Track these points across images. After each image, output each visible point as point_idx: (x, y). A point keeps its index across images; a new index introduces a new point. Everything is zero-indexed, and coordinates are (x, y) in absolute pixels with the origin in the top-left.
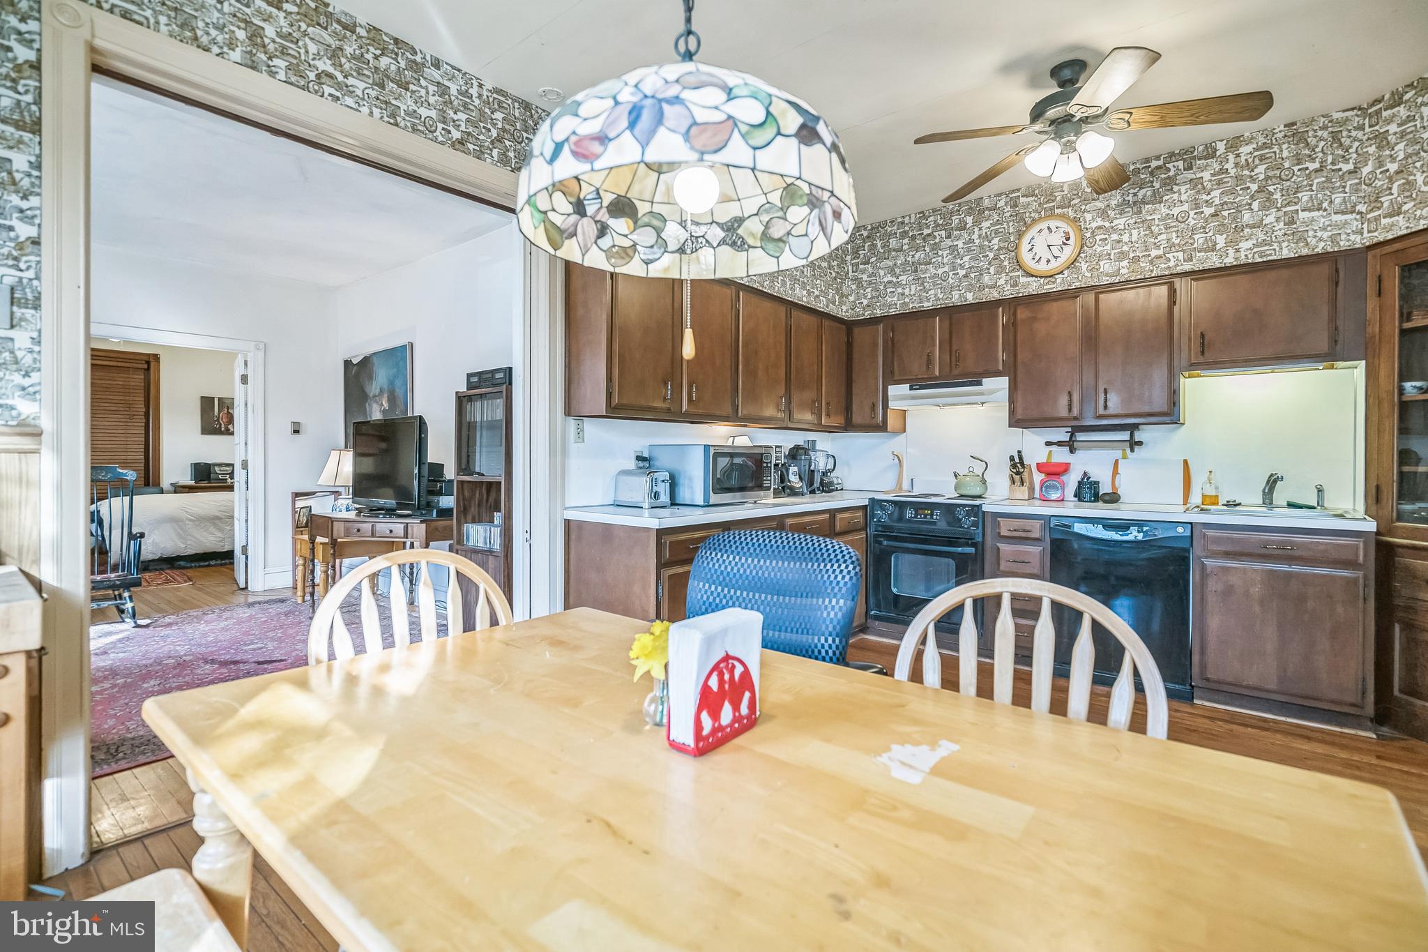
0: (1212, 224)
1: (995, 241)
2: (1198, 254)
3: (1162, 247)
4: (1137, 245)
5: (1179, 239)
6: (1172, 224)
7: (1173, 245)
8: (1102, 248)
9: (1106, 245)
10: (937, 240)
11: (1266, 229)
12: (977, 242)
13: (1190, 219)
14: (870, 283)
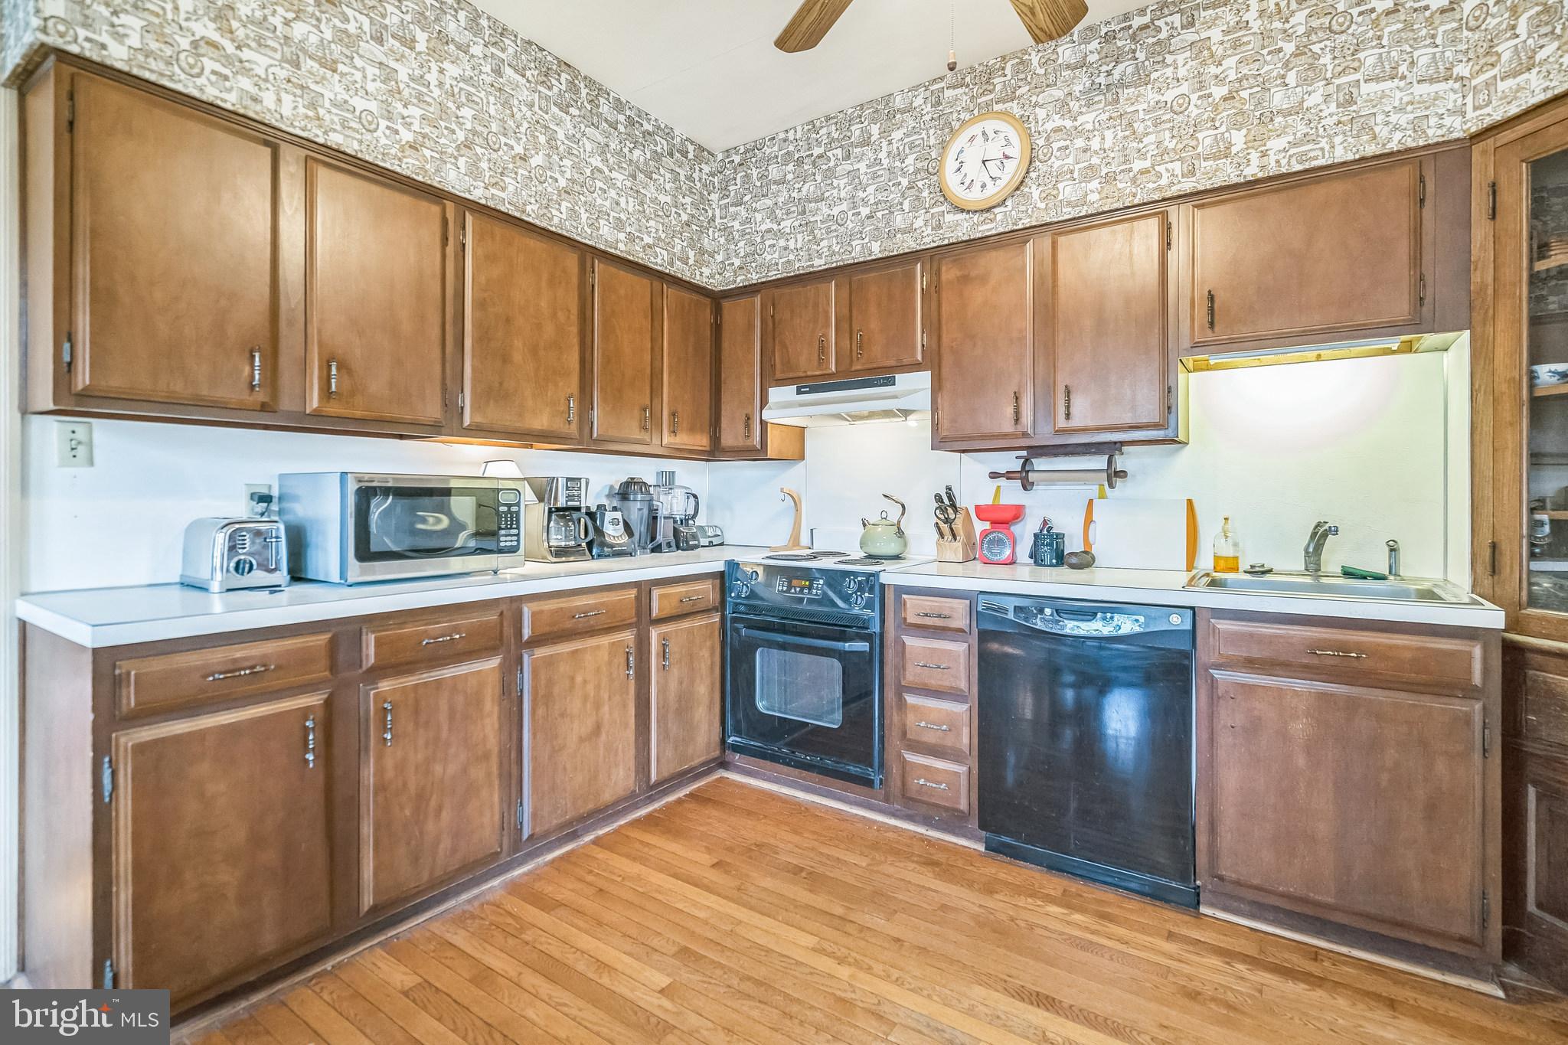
0: (1225, 114)
1: (910, 160)
2: (1204, 164)
3: (1149, 156)
4: (1112, 155)
5: (1175, 141)
6: (1165, 118)
7: (1166, 151)
8: (1060, 163)
9: (1067, 156)
10: (832, 164)
11: (1308, 116)
12: (885, 162)
13: (1192, 107)
14: (743, 234)
